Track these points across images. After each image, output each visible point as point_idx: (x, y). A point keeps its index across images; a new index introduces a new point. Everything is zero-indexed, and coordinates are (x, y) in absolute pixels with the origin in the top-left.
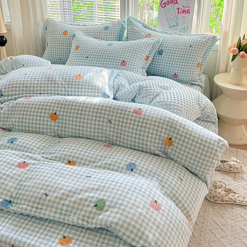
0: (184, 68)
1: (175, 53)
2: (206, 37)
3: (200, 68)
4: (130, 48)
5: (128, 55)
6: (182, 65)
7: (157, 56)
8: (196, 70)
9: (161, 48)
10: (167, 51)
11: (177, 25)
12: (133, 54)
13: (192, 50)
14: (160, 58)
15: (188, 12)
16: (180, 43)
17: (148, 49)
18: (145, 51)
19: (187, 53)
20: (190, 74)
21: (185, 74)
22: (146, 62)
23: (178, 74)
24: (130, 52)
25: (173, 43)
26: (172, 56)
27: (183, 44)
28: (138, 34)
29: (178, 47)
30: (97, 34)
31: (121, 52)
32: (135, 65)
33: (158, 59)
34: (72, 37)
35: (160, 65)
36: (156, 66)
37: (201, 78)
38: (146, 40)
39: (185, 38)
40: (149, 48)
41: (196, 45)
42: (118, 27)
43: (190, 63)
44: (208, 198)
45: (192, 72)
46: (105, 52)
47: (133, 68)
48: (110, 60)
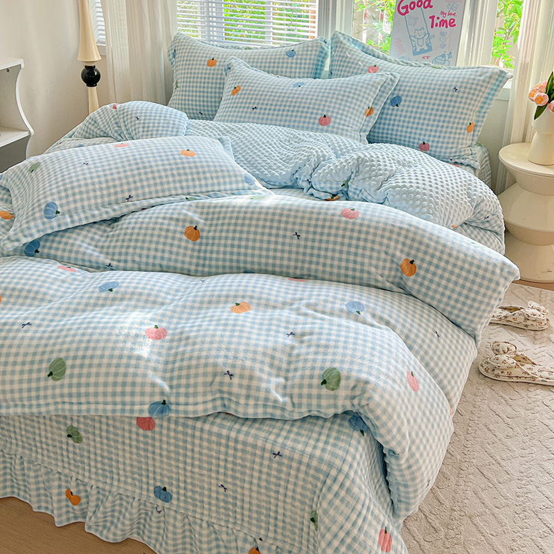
0: (441, 132)
1: (424, 103)
2: (487, 72)
3: (472, 132)
4: (336, 92)
5: (332, 105)
6: (437, 126)
7: (388, 109)
8: (465, 136)
9: (396, 92)
10: (408, 99)
11: (430, 49)
12: (344, 103)
13: (457, 97)
14: (394, 112)
15: (452, 24)
16: (434, 82)
17: (372, 94)
18: (367, 99)
19: (447, 103)
20: (453, 143)
21: (443, 143)
22: (368, 119)
23: (430, 144)
24: (337, 99)
25: (421, 83)
26: (418, 108)
27: (440, 85)
28: (354, 66)
29: (431, 91)
30: (271, 65)
31: (319, 98)
32: (347, 123)
33: (391, 115)
34: (225, 70)
35: (393, 125)
36: (386, 127)
37: (474, 152)
38: (367, 76)
39: (444, 74)
40: (375, 92)
41: (466, 88)
42: (314, 52)
43: (454, 123)
44: (482, 370)
45: (456, 141)
46: (290, 99)
47: (343, 129)
48: (299, 114)
